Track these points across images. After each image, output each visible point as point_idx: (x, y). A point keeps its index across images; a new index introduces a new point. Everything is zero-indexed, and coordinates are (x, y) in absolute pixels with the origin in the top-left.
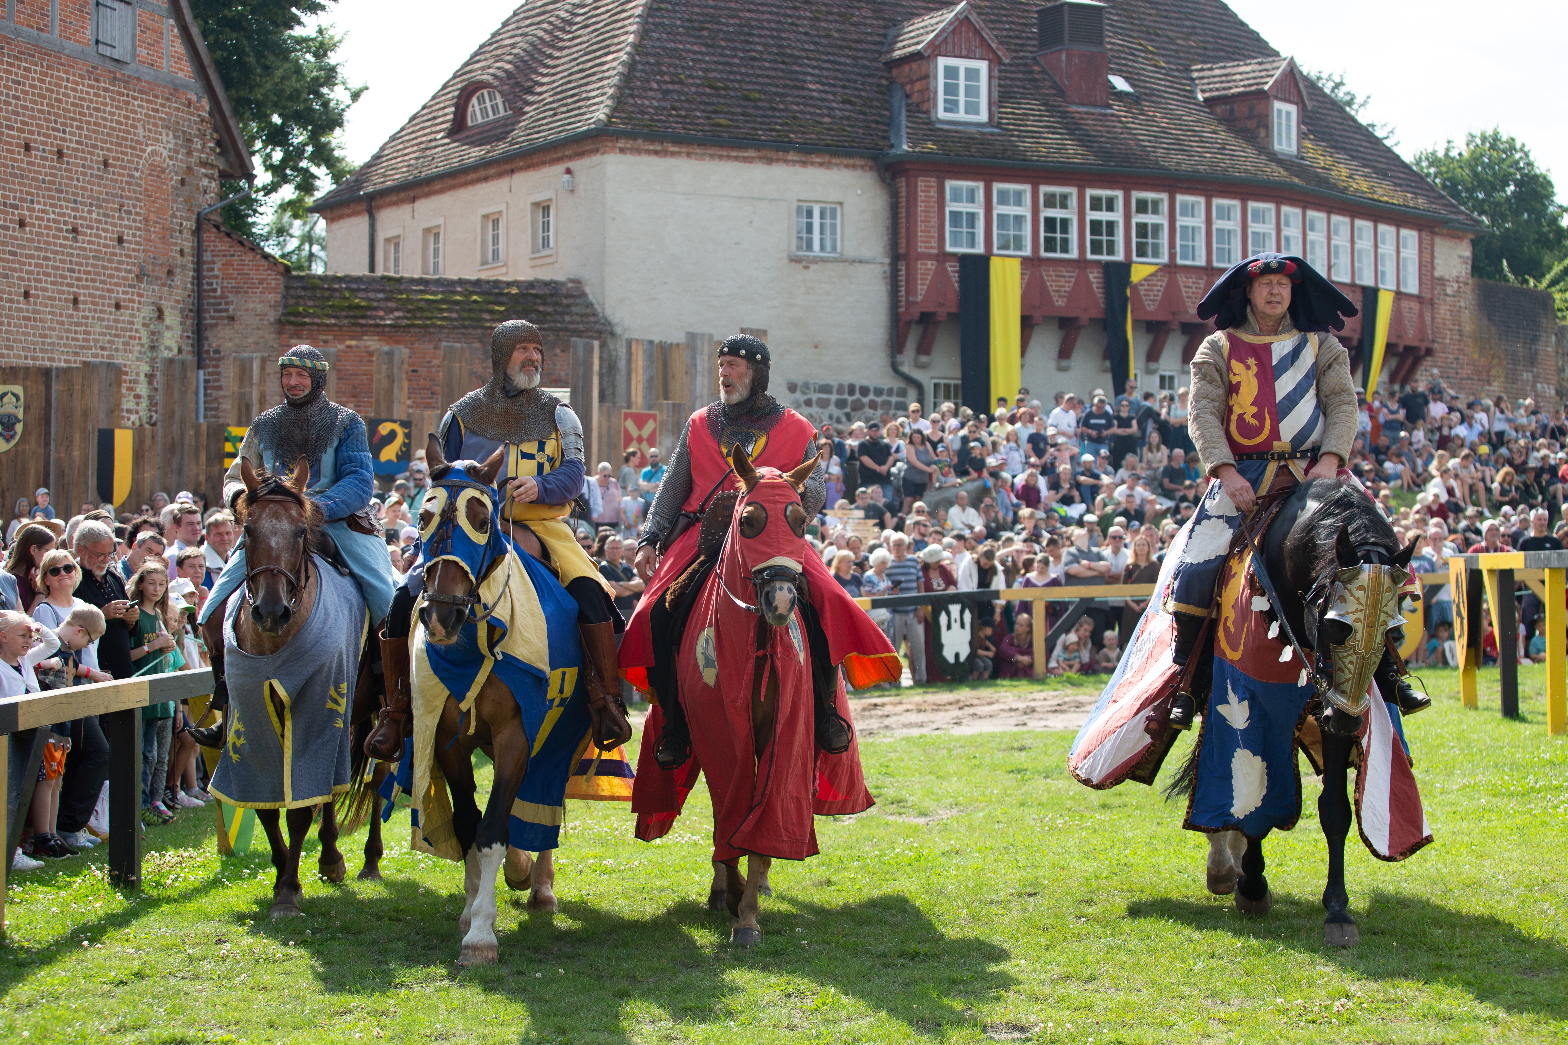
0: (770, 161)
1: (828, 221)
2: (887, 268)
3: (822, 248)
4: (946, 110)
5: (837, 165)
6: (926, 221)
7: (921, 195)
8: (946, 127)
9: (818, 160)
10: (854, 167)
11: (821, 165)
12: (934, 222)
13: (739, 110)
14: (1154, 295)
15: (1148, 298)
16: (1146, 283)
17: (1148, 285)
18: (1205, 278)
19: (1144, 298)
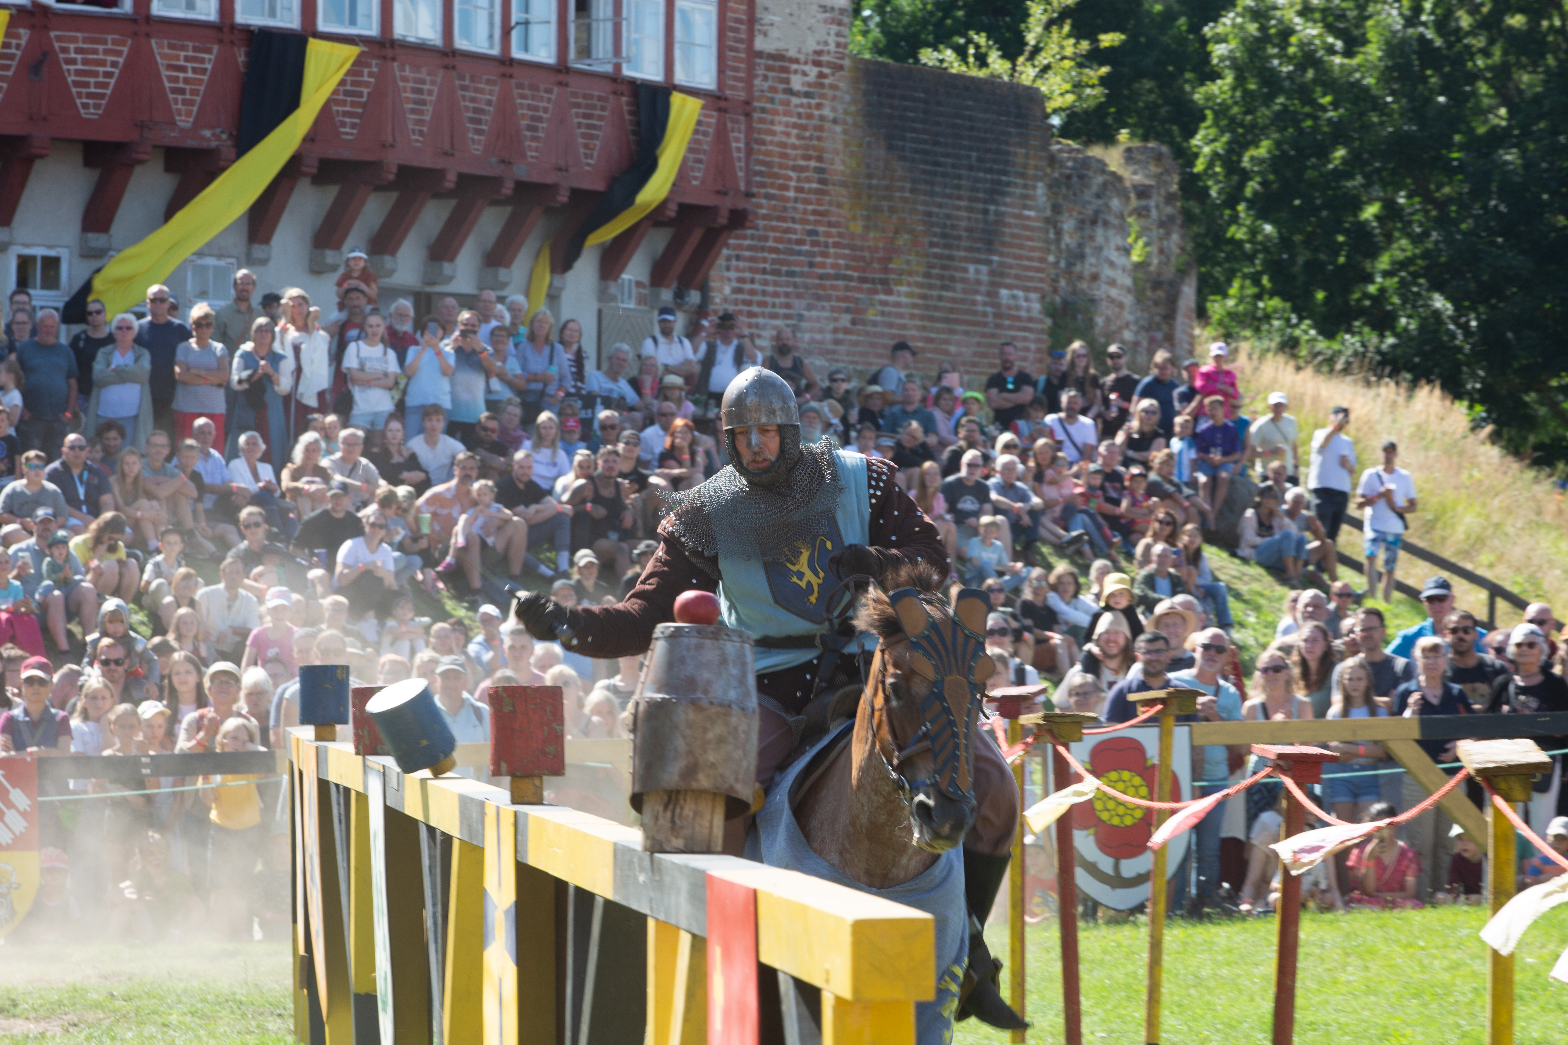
14: (98, 85)
15: (84, 90)
16: (79, 57)
17: (85, 62)
18: (216, 48)
19: (74, 90)
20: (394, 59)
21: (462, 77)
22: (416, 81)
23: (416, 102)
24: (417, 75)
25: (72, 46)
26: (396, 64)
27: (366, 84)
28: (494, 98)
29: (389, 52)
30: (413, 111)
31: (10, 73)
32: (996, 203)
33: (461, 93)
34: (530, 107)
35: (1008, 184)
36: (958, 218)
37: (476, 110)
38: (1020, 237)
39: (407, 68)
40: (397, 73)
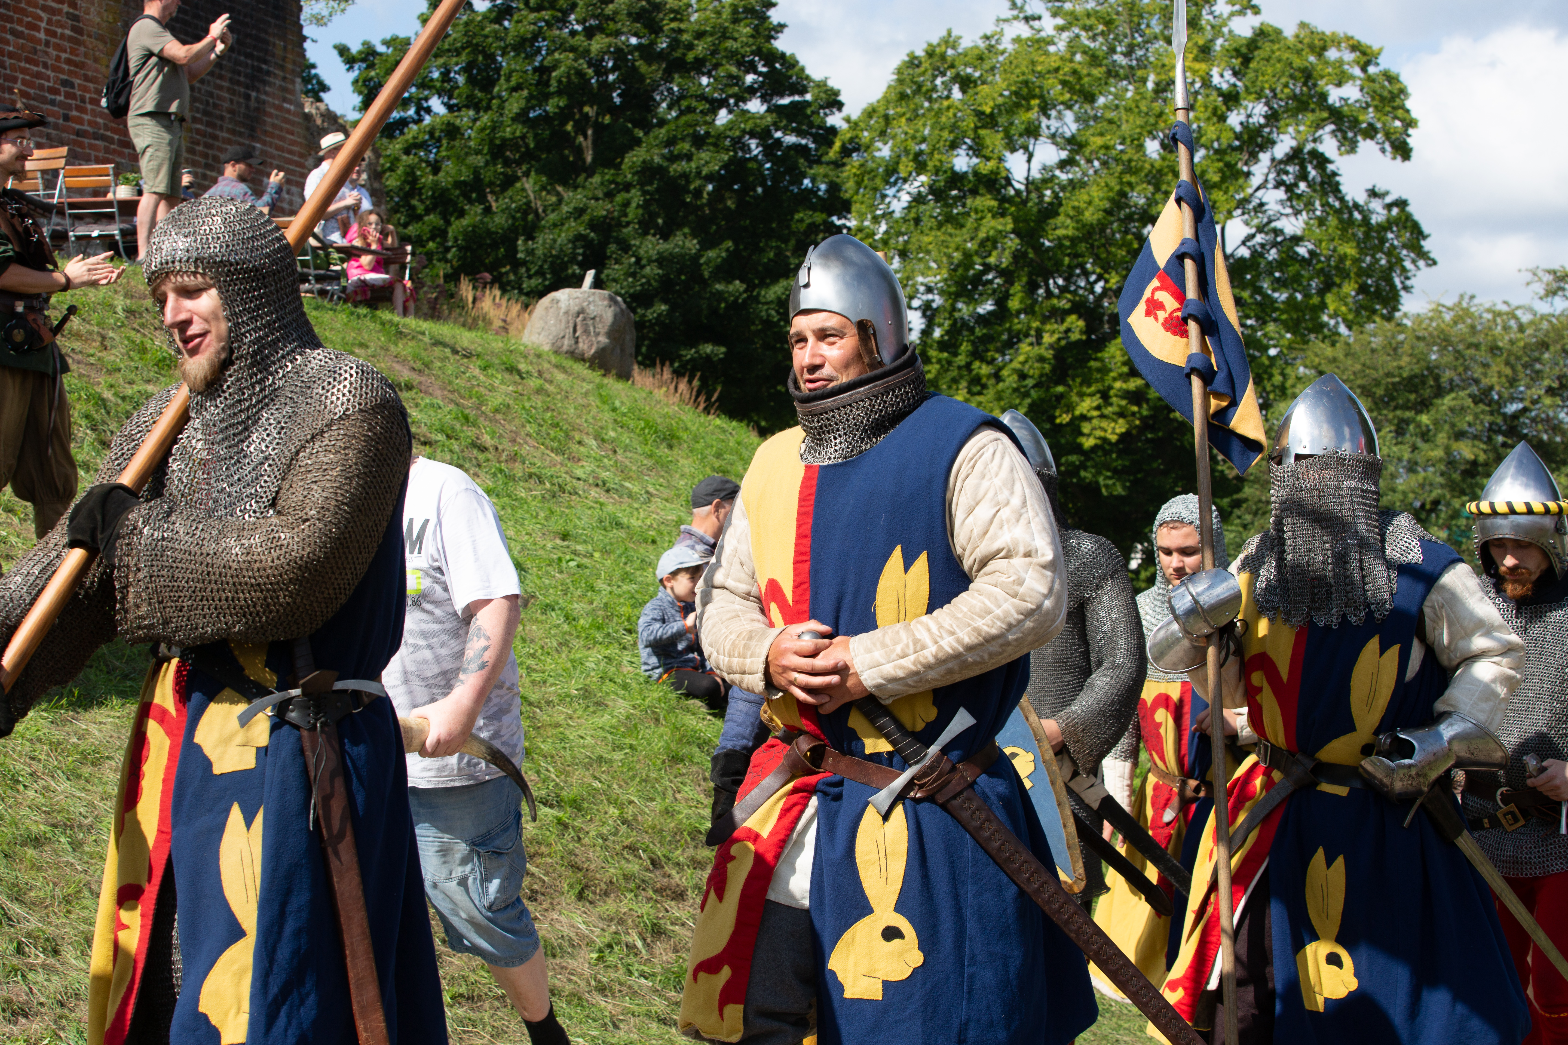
32: (258, 91)
35: (268, 73)
36: (220, 98)
38: (281, 129)
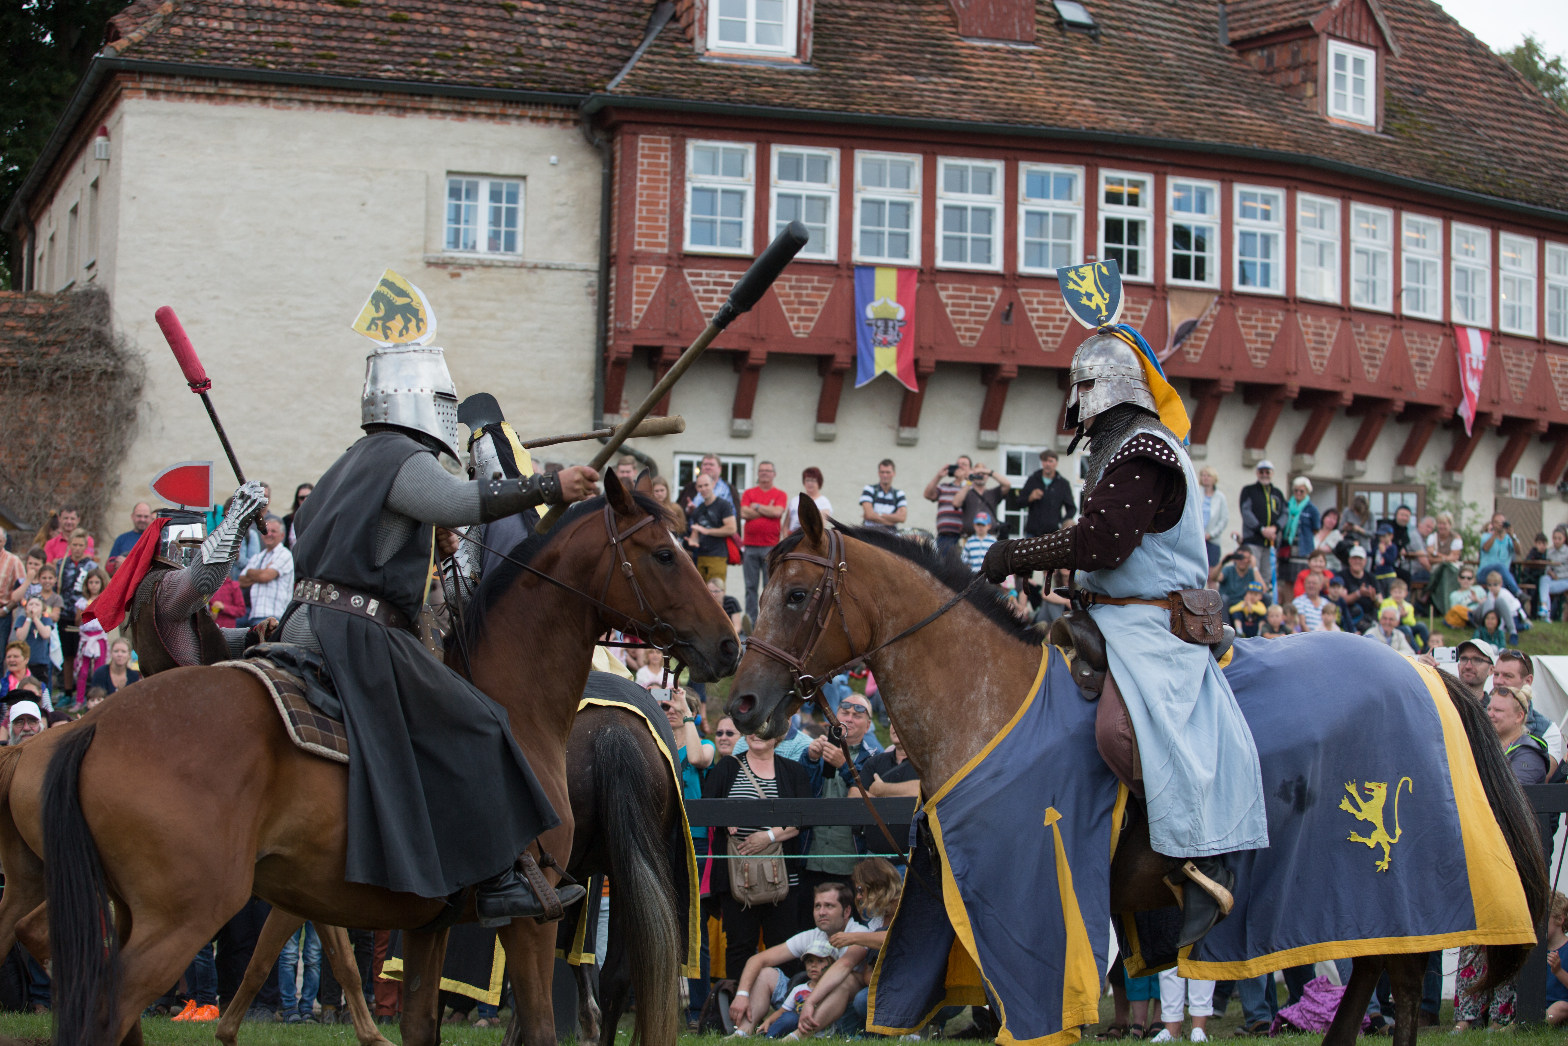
0: (402, 110)
1: (504, 205)
2: (594, 278)
3: (493, 245)
4: (723, 36)
5: (520, 117)
6: (651, 203)
7: (643, 163)
8: (716, 62)
9: (483, 109)
10: (548, 120)
11: (491, 116)
12: (664, 204)
13: (370, 36)
14: (1055, 327)
15: (1044, 331)
16: (1041, 307)
17: (1045, 311)
18: (1150, 302)
19: (1037, 331)
20: (1296, 311)
21: (1359, 327)
22: (1316, 327)
23: (1316, 342)
24: (1318, 324)
25: (1035, 300)
26: (1299, 315)
27: (1274, 329)
28: (1387, 343)
29: (1292, 307)
30: (1314, 349)
31: (986, 319)
33: (1356, 337)
34: (1418, 350)
37: (1370, 350)
39: (1309, 318)
40: (1300, 322)
